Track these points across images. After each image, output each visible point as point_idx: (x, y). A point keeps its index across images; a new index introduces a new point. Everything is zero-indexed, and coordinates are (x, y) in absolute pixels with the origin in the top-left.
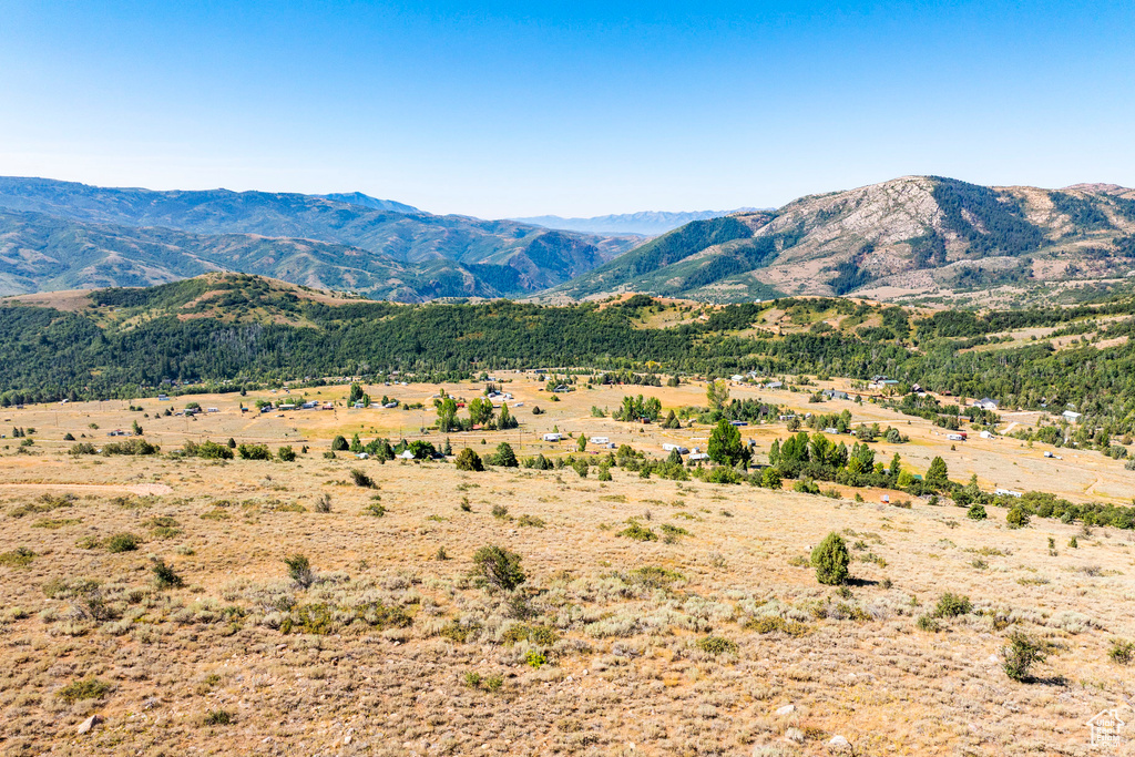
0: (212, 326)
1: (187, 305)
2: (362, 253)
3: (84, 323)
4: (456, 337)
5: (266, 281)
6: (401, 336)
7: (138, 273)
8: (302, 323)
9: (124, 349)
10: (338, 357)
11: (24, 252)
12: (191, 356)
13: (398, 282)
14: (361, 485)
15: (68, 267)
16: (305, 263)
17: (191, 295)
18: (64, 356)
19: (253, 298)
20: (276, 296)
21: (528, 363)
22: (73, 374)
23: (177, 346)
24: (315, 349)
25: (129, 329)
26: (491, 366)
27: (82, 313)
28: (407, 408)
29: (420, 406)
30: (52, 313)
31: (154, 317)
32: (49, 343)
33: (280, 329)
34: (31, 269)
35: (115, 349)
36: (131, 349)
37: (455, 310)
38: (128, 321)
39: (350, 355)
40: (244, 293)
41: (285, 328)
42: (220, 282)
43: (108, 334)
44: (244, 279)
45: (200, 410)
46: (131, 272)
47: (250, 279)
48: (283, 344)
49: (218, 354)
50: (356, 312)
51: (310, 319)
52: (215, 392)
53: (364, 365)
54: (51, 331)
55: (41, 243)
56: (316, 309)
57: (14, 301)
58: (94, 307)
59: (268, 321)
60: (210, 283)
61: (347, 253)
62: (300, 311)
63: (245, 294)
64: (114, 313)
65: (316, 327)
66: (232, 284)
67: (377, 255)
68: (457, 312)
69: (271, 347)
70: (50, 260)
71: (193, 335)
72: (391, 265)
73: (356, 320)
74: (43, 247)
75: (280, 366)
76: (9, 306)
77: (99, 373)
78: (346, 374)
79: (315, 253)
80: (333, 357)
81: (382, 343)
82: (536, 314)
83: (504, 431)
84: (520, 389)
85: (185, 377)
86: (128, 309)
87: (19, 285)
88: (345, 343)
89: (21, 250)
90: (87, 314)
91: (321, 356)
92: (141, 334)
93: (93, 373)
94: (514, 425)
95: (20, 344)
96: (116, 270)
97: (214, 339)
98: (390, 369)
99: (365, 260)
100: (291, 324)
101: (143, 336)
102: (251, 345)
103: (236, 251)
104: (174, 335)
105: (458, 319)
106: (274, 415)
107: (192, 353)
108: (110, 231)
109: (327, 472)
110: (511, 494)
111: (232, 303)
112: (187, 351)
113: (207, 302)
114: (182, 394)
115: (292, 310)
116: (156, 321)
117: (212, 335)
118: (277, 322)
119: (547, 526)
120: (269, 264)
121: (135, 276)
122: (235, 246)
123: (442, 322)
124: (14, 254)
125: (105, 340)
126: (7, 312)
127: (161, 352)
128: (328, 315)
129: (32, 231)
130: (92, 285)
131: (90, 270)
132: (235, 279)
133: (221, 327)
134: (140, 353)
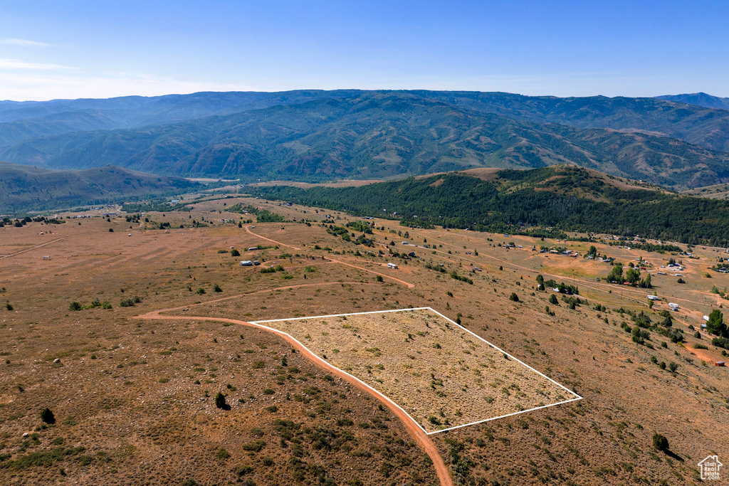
0: (550, 196)
1: (541, 183)
2: (683, 144)
3: (491, 187)
4: (697, 220)
5: (587, 171)
6: (658, 214)
7: (535, 152)
8: (601, 199)
9: (505, 203)
10: (615, 223)
11: (482, 138)
12: (535, 211)
13: (703, 166)
15: (500, 147)
16: (639, 149)
17: (544, 177)
18: (478, 204)
19: (577, 181)
20: (590, 181)
22: (480, 213)
23: (530, 205)
24: (603, 216)
25: (510, 193)
26: (713, 243)
27: (491, 182)
30: (478, 181)
31: (524, 187)
32: (473, 196)
33: (587, 202)
34: (483, 147)
35: (501, 203)
36: (508, 204)
37: (702, 201)
38: (511, 188)
39: (623, 222)
41: (590, 202)
42: (562, 171)
43: (499, 195)
44: (575, 170)
45: (514, 245)
46: (532, 151)
47: (578, 170)
48: (586, 211)
49: (549, 212)
50: (636, 195)
51: (607, 197)
53: (628, 230)
54: (475, 190)
55: (491, 133)
56: (612, 191)
57: (464, 173)
58: (497, 179)
59: (581, 196)
60: (556, 171)
61: (671, 143)
62: (602, 192)
63: (573, 179)
64: (506, 183)
65: (608, 202)
66: (567, 172)
67: (694, 145)
68: (703, 204)
69: (579, 211)
70: (493, 142)
71: (539, 200)
72: (703, 153)
73: (635, 201)
74: (491, 135)
75: (580, 223)
76: (462, 175)
77: (491, 214)
79: (648, 143)
81: (645, 217)
86: (513, 181)
88: (623, 214)
89: (480, 136)
90: (493, 182)
91: (606, 220)
92: (514, 196)
95: (461, 195)
96: (524, 149)
97: (549, 203)
99: (684, 149)
100: (594, 199)
101: (515, 198)
102: (568, 209)
103: (596, 140)
104: (530, 199)
105: (701, 208)
106: (544, 255)
108: (527, 125)
111: (564, 183)
112: (535, 208)
113: (551, 182)
115: (598, 190)
116: (523, 190)
117: (549, 201)
118: (586, 197)
121: (533, 154)
122: (596, 136)
123: (689, 209)
124: (477, 139)
125: (497, 198)
126: (460, 178)
127: (521, 207)
128: (618, 196)
129: (488, 126)
130: (510, 158)
131: (511, 149)
132: (570, 169)
133: (556, 197)
134: (511, 206)
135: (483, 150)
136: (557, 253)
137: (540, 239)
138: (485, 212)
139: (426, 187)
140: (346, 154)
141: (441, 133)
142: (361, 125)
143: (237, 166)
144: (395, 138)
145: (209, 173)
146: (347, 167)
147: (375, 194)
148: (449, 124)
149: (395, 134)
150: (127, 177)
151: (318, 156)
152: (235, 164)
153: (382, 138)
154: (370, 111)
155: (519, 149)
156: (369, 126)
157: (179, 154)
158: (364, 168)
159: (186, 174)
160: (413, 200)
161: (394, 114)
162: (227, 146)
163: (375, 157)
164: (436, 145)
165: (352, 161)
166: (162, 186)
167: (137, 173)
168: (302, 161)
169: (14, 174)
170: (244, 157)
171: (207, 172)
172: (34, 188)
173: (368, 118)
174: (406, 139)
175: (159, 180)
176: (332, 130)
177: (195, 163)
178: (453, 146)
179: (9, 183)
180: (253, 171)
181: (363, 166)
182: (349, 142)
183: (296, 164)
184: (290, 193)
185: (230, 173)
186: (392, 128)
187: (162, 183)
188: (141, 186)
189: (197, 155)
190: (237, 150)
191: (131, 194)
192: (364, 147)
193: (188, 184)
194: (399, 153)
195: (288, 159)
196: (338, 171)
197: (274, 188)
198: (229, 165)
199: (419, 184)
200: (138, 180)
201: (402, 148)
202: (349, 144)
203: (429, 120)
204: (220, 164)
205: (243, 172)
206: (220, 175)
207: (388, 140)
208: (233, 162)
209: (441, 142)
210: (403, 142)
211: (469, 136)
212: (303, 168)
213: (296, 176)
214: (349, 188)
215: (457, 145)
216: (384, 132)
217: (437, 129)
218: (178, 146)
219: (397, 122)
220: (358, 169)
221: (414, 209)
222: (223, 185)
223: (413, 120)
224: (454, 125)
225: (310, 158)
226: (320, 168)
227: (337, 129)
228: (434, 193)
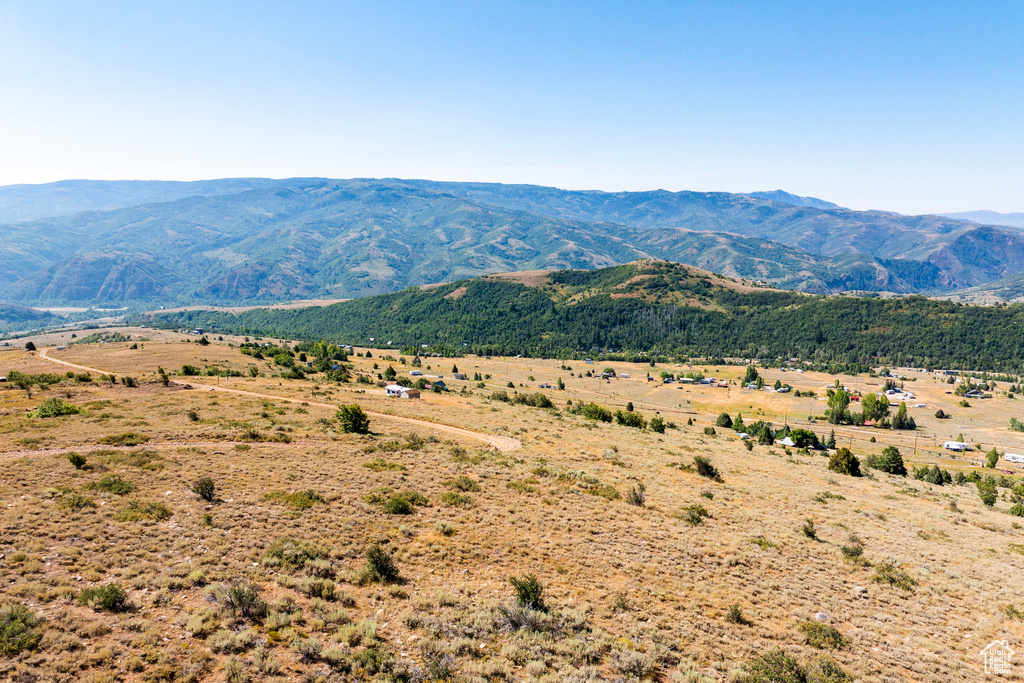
0: (636, 305)
1: (619, 287)
2: (777, 246)
3: (541, 297)
4: (861, 330)
5: (686, 268)
6: (803, 324)
7: (588, 259)
8: (712, 307)
9: (567, 319)
10: (741, 340)
11: (512, 241)
12: (617, 329)
13: (808, 274)
14: (703, 474)
15: (538, 253)
16: (724, 254)
17: (623, 278)
18: (525, 322)
19: (673, 282)
20: (692, 282)
21: (937, 362)
22: (529, 336)
23: (607, 320)
24: (721, 331)
25: (573, 303)
26: (895, 362)
27: (541, 289)
28: (798, 394)
29: (812, 394)
30: (521, 288)
31: (593, 294)
32: (516, 311)
33: (692, 311)
34: (514, 254)
35: (561, 319)
36: (573, 320)
37: (862, 303)
38: (573, 297)
39: (751, 339)
40: (664, 278)
41: (697, 311)
42: (647, 267)
43: (557, 307)
44: (667, 266)
45: (614, 374)
46: (583, 258)
47: (672, 266)
48: (693, 325)
49: (638, 329)
50: (763, 299)
51: (720, 303)
52: (630, 361)
53: (764, 350)
54: (519, 301)
55: (524, 234)
56: (727, 296)
57: (498, 277)
58: (550, 284)
59: (683, 304)
60: (639, 268)
61: (763, 246)
62: (712, 296)
63: (667, 279)
64: (564, 290)
65: (724, 311)
66: (657, 269)
67: (791, 248)
68: (865, 306)
69: (683, 326)
70: (528, 247)
71: (621, 312)
73: (762, 307)
74: (524, 238)
75: (688, 344)
76: (494, 280)
77: (547, 337)
78: (746, 357)
79: (734, 245)
80: (736, 340)
81: (784, 330)
82: (953, 312)
83: (898, 431)
84: (924, 390)
85: (610, 346)
86: (574, 287)
87: (505, 266)
88: (749, 327)
89: (509, 239)
90: (545, 290)
91: (726, 338)
92: (581, 308)
93: (543, 337)
94: (912, 426)
95: (497, 310)
96: (572, 256)
97: (636, 316)
98: (789, 355)
99: (779, 252)
100: (703, 307)
101: (582, 310)
102: (667, 324)
103: (666, 243)
104: (606, 311)
105: (864, 312)
106: (674, 386)
107: (618, 326)
108: (572, 225)
109: (683, 451)
110: (881, 518)
111: (654, 286)
112: (614, 325)
113: (635, 284)
114: (604, 360)
115: (705, 295)
116: (594, 298)
117: (636, 312)
118: (690, 305)
119: (918, 590)
120: (693, 255)
121: (585, 261)
122: (666, 238)
123: (847, 314)
124: (505, 243)
125: (555, 311)
126: (492, 285)
127: (594, 324)
128: (737, 301)
129: (518, 225)
131: (554, 255)
132: (660, 265)
133: (644, 307)
134: (578, 323)
135: (514, 258)
136: (693, 383)
138: (536, 334)
139: (438, 300)
140: (307, 266)
141: (452, 235)
142: (330, 224)
143: (124, 286)
144: (382, 241)
145: (75, 298)
146: (309, 284)
147: (354, 315)
148: (463, 223)
149: (383, 236)
151: (261, 269)
152: (120, 283)
153: (363, 242)
154: (343, 205)
155: (564, 256)
156: (343, 226)
157: (21, 270)
158: (336, 286)
159: (32, 301)
160: (419, 320)
161: (380, 209)
162: (107, 255)
163: (353, 270)
164: (445, 252)
165: (317, 277)
170: (135, 271)
171: (71, 298)
173: (341, 214)
174: (400, 243)
176: (283, 231)
177: (47, 283)
178: (471, 252)
180: (151, 295)
181: (335, 282)
182: (311, 250)
183: (225, 282)
184: (209, 322)
185: (111, 298)
186: (377, 228)
189: (52, 271)
190: (123, 261)
192: (336, 255)
193: (31, 316)
194: (391, 262)
195: (211, 274)
196: (294, 291)
197: (181, 314)
198: (109, 285)
199: (427, 296)
201: (394, 255)
202: (312, 252)
203: (433, 218)
204: (93, 285)
205: (133, 296)
206: (94, 303)
207: (372, 244)
208: (118, 279)
209: (453, 248)
210: (395, 248)
211: (493, 238)
212: (238, 287)
213: (226, 301)
214: (311, 309)
215: (476, 251)
216: (365, 233)
217: (445, 230)
218: (19, 257)
219: (384, 221)
220: (328, 287)
221: (421, 336)
223: (408, 218)
224: (470, 224)
225: (249, 271)
226: (265, 286)
227: (292, 231)
228: (453, 309)
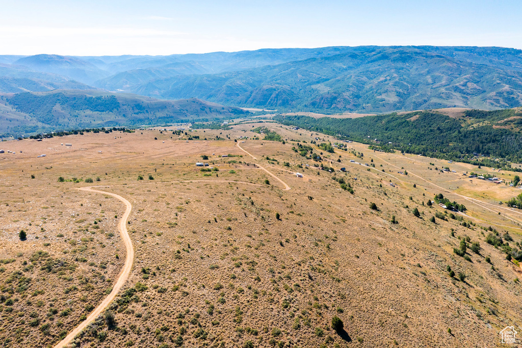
0: (506, 132)
1: (499, 122)
3: (456, 123)
7: (515, 97)
9: (465, 136)
11: (469, 84)
12: (490, 144)
15: (484, 91)
17: (504, 117)
18: (443, 136)
22: (443, 143)
25: (472, 128)
27: (458, 119)
31: (484, 125)
32: (440, 130)
34: (468, 91)
35: (462, 136)
36: (468, 137)
38: (473, 125)
42: (521, 112)
43: (462, 129)
54: (443, 125)
55: (479, 80)
57: (436, 111)
58: (464, 117)
60: (516, 112)
70: (478, 88)
71: (495, 136)
74: (478, 82)
76: (434, 113)
77: (451, 145)
92: (474, 131)
95: (430, 128)
97: (504, 139)
101: (475, 133)
104: (487, 134)
111: (520, 123)
112: (490, 142)
113: (508, 121)
116: (483, 127)
117: (504, 136)
121: (513, 98)
124: (465, 85)
125: (459, 132)
126: (432, 115)
127: (478, 141)
129: (476, 74)
130: (491, 101)
131: (494, 93)
133: (511, 134)
134: (471, 139)
135: (468, 94)
136: (484, 179)
137: (477, 166)
138: (447, 143)
139: (404, 120)
140: (356, 94)
141: (435, 80)
142: (372, 72)
143: (277, 101)
144: (396, 82)
145: (259, 104)
146: (355, 104)
147: (365, 124)
148: (443, 73)
149: (397, 80)
150: (202, 105)
151: (334, 95)
152: (276, 99)
153: (386, 82)
154: (380, 62)
155: (500, 94)
156: (379, 73)
157: (241, 91)
158: (368, 105)
159: (242, 105)
160: (392, 130)
161: (400, 64)
162: (272, 87)
163: (378, 97)
164: (429, 89)
165: (360, 100)
166: (224, 112)
167: (209, 103)
168: (322, 98)
169: (136, 102)
170: (282, 94)
171: (257, 105)
172: (147, 111)
173: (378, 67)
174: (405, 83)
175: (223, 109)
176: (349, 76)
177: (249, 98)
178: (443, 90)
179: (133, 107)
180: (288, 104)
181: (368, 103)
182: (360, 85)
183: (318, 101)
184: (306, 121)
185: (272, 105)
186: (395, 75)
187: (225, 110)
188: (211, 112)
189: (252, 92)
190: (278, 89)
191: (203, 117)
192: (371, 89)
193: (242, 112)
194: (398, 94)
195: (313, 96)
196: (348, 107)
197: (296, 117)
198: (272, 100)
199: (399, 118)
200: (210, 108)
201: (401, 90)
202: (360, 87)
203: (427, 69)
204: (265, 99)
205: (280, 105)
206: (265, 107)
207: (390, 84)
208: (275, 98)
209: (434, 87)
210: (402, 86)
211: (458, 82)
212: (323, 103)
213: (317, 109)
214: (347, 119)
215: (447, 89)
216: (388, 78)
217: (432, 76)
218: (241, 86)
219: (401, 71)
220: (364, 105)
221: (391, 137)
222: (264, 113)
223: (413, 69)
224: (447, 73)
225: (329, 96)
226: (335, 104)
227: (353, 76)
228: (409, 126)
